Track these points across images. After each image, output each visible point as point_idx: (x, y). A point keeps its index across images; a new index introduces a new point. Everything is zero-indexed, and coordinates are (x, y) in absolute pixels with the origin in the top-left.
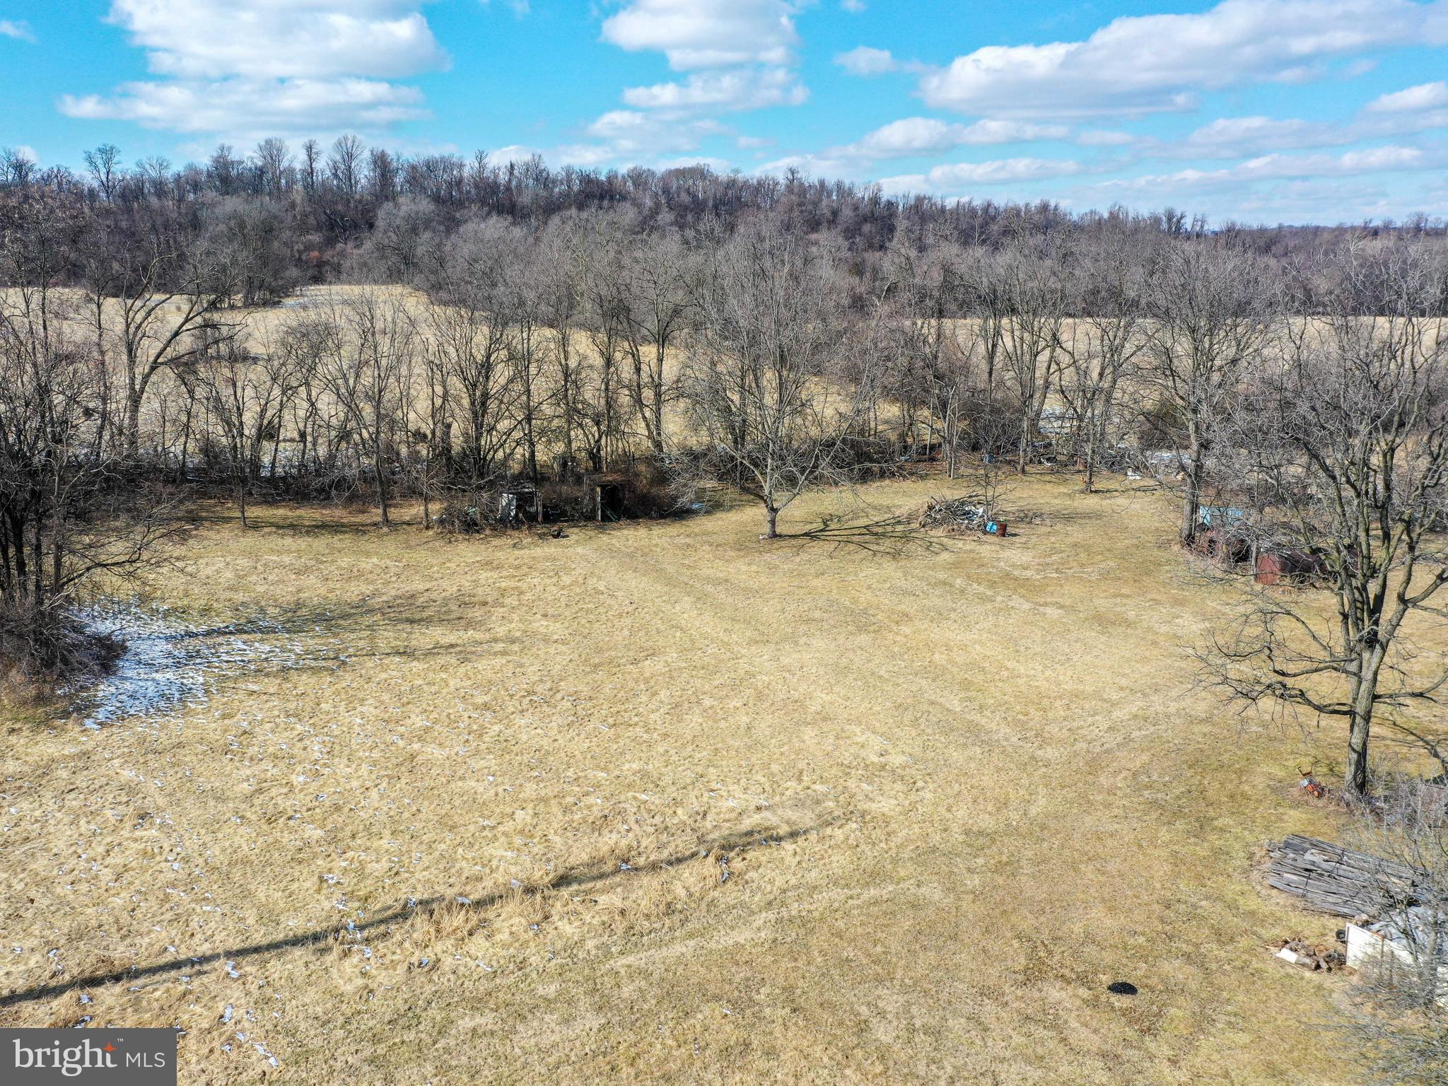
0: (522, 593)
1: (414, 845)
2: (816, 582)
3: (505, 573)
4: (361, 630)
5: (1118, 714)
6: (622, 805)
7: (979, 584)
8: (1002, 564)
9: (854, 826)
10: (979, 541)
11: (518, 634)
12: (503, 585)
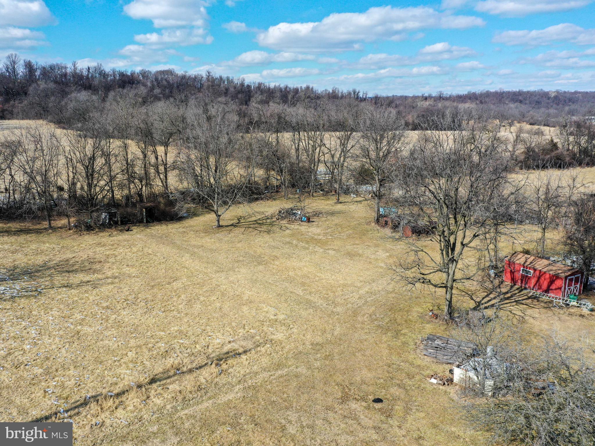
0: (116, 256)
1: (85, 372)
2: (239, 245)
3: (107, 248)
5: (361, 292)
6: (173, 346)
7: (302, 242)
8: (310, 234)
9: (269, 346)
10: (300, 225)
11: (117, 274)
12: (107, 253)
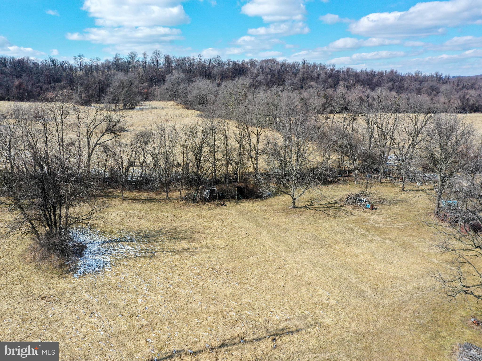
0: (211, 228)
1: (176, 329)
2: (308, 227)
3: (205, 220)
4: (159, 242)
5: (409, 287)
6: (242, 316)
7: (363, 229)
8: (371, 221)
9: (318, 328)
10: (364, 211)
11: (209, 245)
12: (205, 224)
